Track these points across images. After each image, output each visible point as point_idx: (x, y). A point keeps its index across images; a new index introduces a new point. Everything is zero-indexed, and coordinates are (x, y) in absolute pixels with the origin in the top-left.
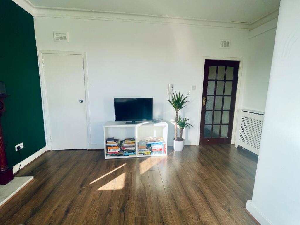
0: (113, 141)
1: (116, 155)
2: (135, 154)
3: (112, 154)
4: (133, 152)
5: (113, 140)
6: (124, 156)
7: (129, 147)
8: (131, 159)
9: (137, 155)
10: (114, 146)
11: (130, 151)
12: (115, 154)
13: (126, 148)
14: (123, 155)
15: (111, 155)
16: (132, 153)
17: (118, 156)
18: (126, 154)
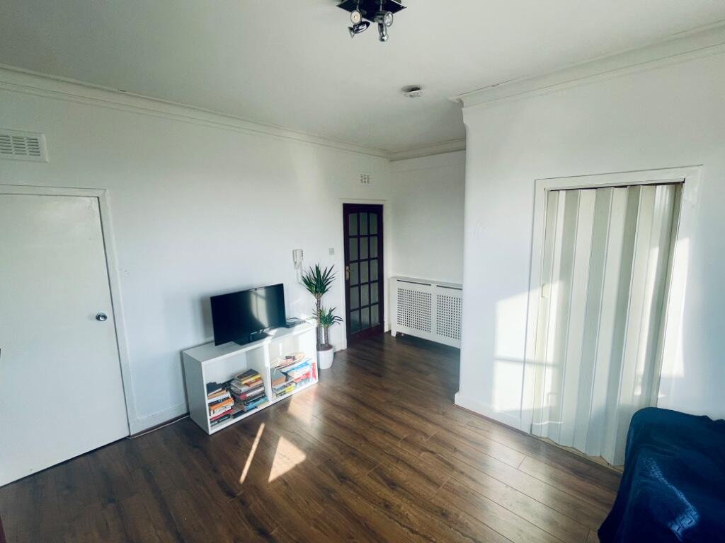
0: (221, 389)
1: (229, 418)
2: (267, 400)
3: (220, 418)
4: (263, 397)
5: (219, 388)
6: (248, 411)
7: (253, 390)
8: (262, 411)
9: (272, 399)
10: (224, 400)
11: (255, 399)
12: (226, 416)
13: (248, 395)
14: (246, 410)
15: (218, 422)
16: (262, 400)
17: (234, 418)
18: (251, 406)
